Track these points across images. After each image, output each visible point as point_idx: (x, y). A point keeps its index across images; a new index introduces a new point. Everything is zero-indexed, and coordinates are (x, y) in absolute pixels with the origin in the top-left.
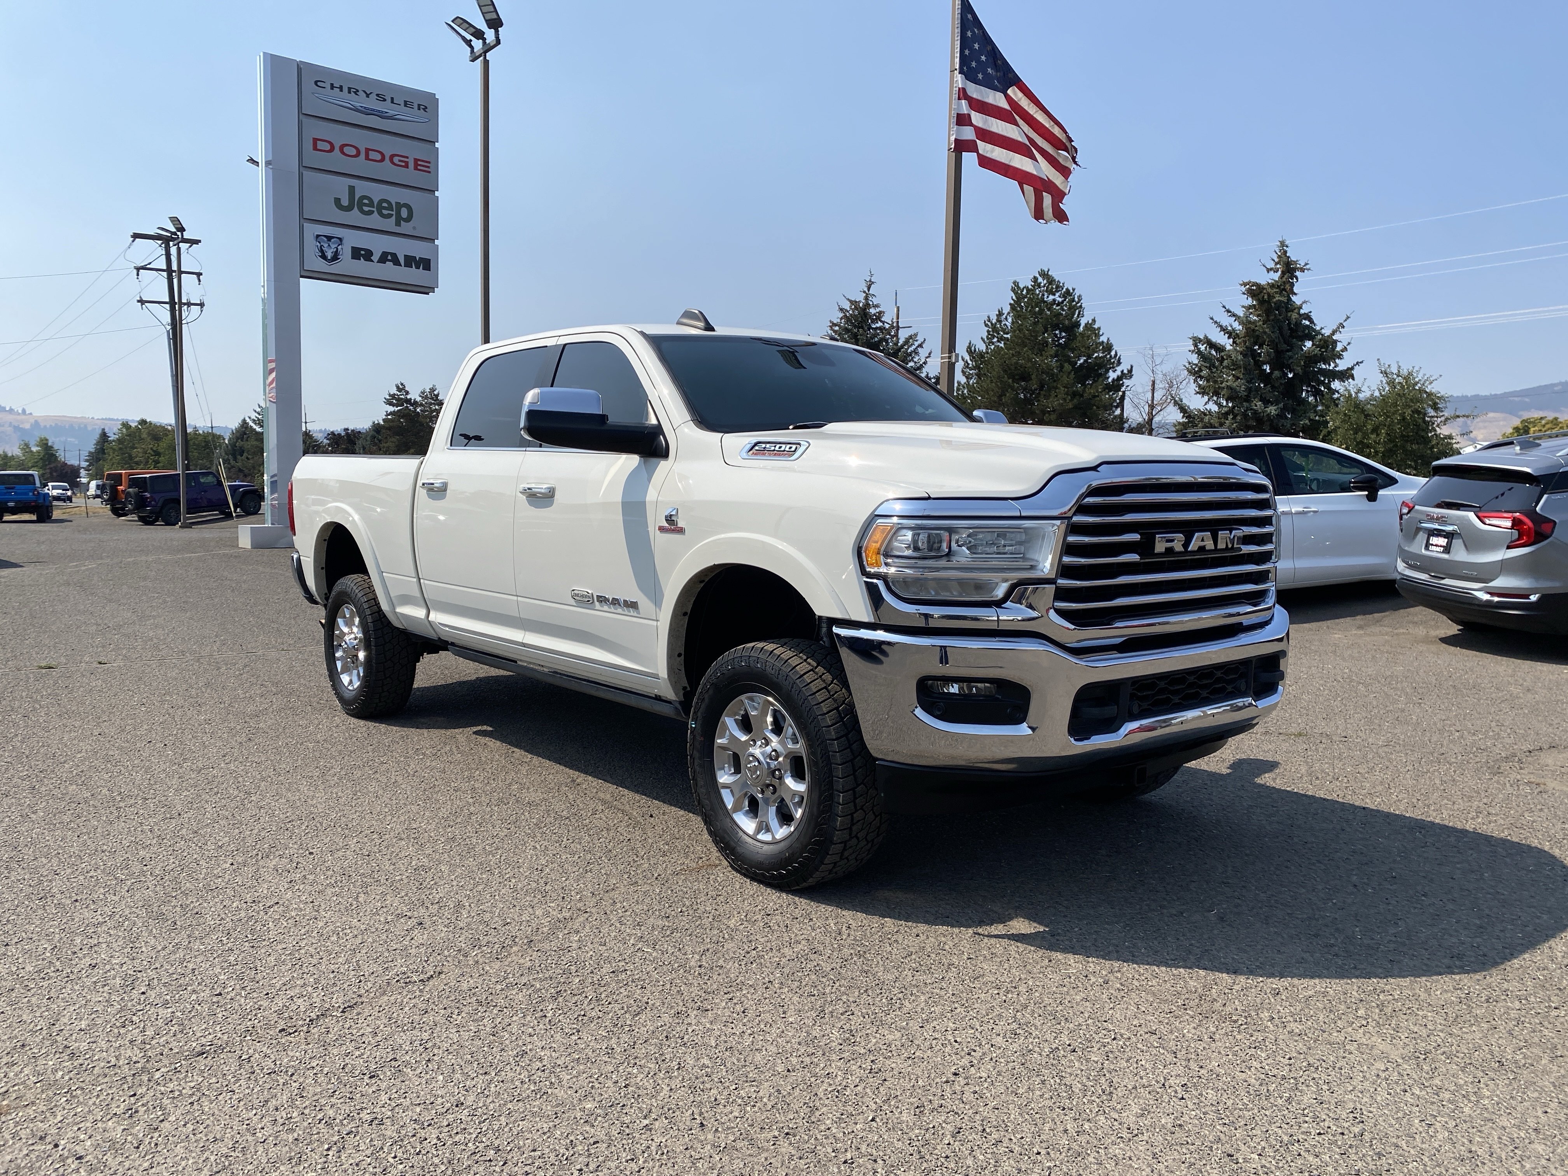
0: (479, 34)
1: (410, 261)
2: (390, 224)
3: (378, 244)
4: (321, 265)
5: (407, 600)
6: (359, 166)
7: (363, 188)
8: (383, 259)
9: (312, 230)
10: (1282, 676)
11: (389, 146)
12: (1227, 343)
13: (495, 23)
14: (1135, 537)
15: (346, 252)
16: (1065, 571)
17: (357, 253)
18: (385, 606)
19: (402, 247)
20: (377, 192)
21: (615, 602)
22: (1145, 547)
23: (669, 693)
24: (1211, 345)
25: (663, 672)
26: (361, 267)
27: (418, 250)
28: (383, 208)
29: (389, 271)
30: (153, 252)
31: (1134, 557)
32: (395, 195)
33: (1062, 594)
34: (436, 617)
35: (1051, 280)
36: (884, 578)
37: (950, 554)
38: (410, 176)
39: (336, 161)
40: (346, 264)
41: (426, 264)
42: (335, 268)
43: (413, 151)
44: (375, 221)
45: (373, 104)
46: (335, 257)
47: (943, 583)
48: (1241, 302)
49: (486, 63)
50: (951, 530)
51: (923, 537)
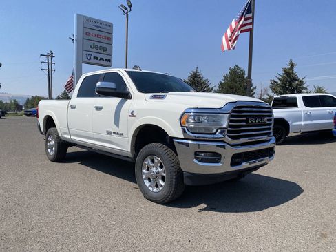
0: (126, 9)
1: (106, 60)
2: (102, 52)
3: (99, 56)
4: (87, 60)
5: (65, 133)
6: (96, 39)
7: (96, 44)
8: (100, 59)
9: (85, 52)
10: (274, 152)
11: (102, 34)
12: (279, 81)
13: (130, 6)
14: (245, 119)
15: (92, 58)
16: (230, 126)
17: (95, 58)
18: (60, 135)
19: (104, 57)
20: (99, 44)
21: (118, 133)
22: (247, 121)
23: (130, 156)
24: (275, 82)
25: (129, 151)
26: (95, 61)
27: (108, 58)
28: (101, 48)
29: (101, 62)
30: (44, 59)
31: (245, 123)
32: (103, 45)
33: (229, 132)
34: (72, 137)
35: (238, 67)
36: (186, 127)
37: (202, 122)
38: (106, 41)
39: (91, 37)
40: (93, 60)
41: (109, 61)
42: (90, 61)
43: (107, 36)
44: (99, 51)
45: (99, 25)
46: (90, 59)
47: (200, 129)
48: (282, 73)
49: (127, 15)
50: (202, 116)
51: (196, 117)
